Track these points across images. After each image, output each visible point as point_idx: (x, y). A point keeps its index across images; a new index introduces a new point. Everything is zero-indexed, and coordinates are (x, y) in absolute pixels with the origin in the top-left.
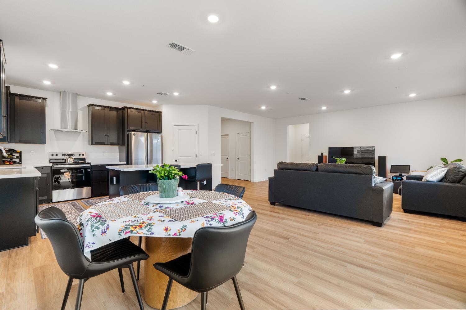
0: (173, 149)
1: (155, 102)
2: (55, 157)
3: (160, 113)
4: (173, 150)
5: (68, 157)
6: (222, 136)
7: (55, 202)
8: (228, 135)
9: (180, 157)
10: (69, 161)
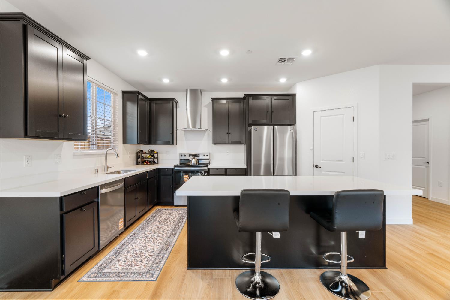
0: (312, 148)
1: (283, 80)
2: (183, 158)
3: (293, 97)
4: (311, 150)
5: (192, 157)
6: (414, 122)
7: (177, 206)
8: (428, 120)
9: (323, 160)
10: (193, 162)
